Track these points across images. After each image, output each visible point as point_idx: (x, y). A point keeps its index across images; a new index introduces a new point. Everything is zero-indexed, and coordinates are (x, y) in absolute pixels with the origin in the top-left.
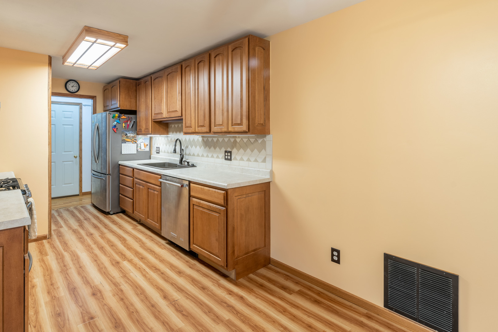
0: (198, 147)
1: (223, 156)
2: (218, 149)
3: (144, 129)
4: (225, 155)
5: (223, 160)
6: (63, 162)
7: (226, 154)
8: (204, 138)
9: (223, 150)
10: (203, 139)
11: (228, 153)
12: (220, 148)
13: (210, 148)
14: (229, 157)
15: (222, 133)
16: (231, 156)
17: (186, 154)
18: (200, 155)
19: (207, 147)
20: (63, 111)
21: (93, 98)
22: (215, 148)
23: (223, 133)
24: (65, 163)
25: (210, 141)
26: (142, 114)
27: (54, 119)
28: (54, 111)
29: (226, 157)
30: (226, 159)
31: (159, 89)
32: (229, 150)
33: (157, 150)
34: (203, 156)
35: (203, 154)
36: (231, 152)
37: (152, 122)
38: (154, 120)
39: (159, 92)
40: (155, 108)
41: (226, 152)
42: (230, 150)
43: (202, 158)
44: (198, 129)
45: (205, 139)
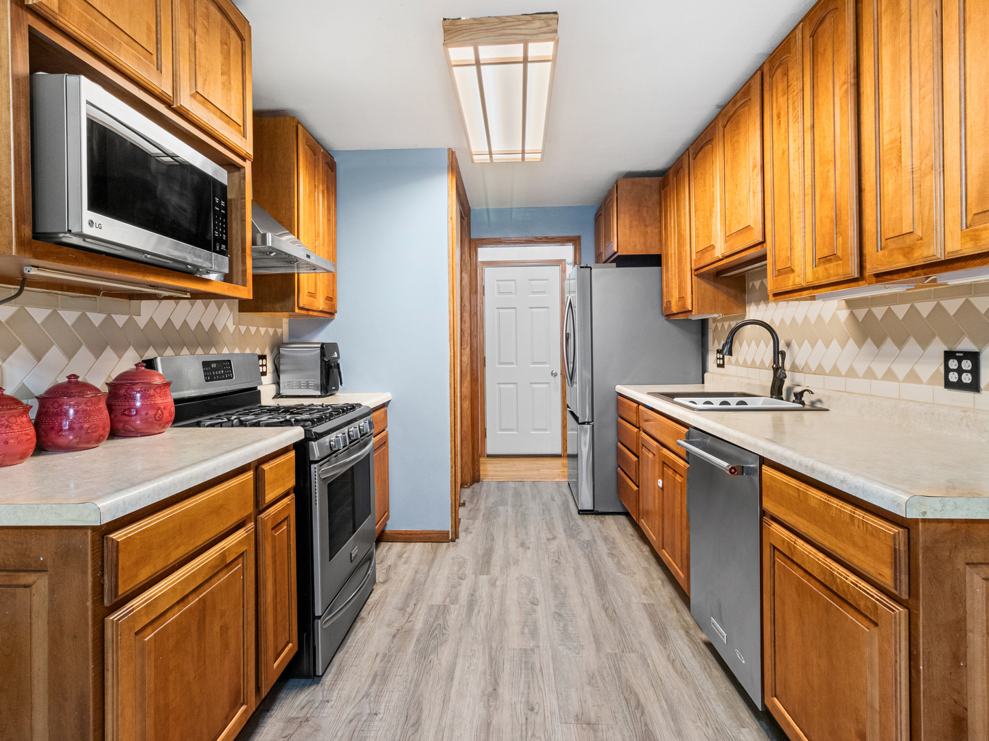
0: (835, 344)
1: (938, 371)
2: (912, 345)
3: (676, 301)
4: (947, 370)
5: (936, 387)
6: (531, 383)
7: (953, 364)
8: (854, 311)
9: (938, 348)
10: (852, 313)
11: (960, 360)
12: (924, 343)
13: (878, 343)
14: (967, 378)
15: (913, 268)
16: (975, 372)
17: (794, 368)
18: (844, 369)
19: (869, 340)
20: (530, 280)
21: (575, 241)
22: (900, 343)
23: (920, 271)
24: (534, 386)
25: (879, 319)
26: (671, 261)
27: (514, 296)
28: (514, 280)
29: (953, 377)
30: (948, 385)
31: (704, 180)
32: (966, 345)
33: (718, 359)
34: (851, 373)
35: (851, 367)
36: (974, 357)
37: (693, 276)
38: (696, 273)
39: (705, 186)
40: (697, 236)
41: (949, 355)
42: (971, 347)
43: (849, 380)
44: (814, 273)
45: (861, 313)
